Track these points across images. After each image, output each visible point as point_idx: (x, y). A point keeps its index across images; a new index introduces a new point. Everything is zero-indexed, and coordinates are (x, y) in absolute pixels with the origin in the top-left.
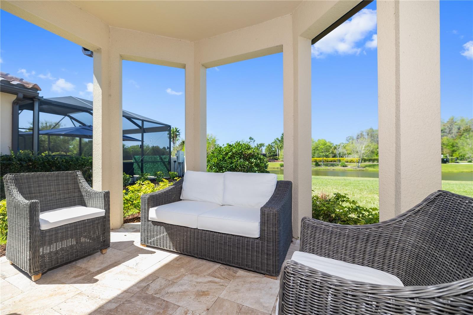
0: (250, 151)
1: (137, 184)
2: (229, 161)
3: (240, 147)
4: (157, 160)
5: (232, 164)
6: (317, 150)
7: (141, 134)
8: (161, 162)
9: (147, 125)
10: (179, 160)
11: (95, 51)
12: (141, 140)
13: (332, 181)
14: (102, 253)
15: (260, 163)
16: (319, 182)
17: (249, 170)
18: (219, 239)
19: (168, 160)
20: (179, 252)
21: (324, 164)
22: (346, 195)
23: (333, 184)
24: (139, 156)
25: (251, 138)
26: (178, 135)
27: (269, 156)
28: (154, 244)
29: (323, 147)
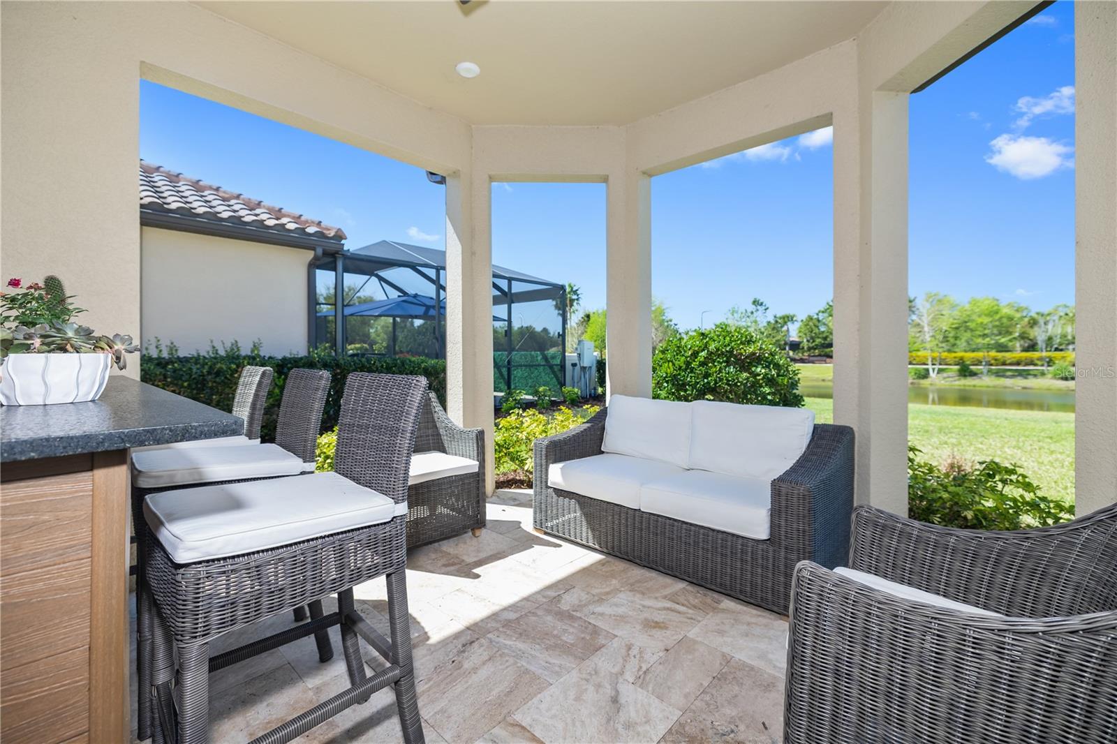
0: (753, 347)
1: (512, 415)
2: (700, 370)
3: (728, 338)
4: (537, 360)
5: (707, 379)
6: (965, 331)
7: (506, 306)
8: (544, 365)
9: (517, 287)
10: (583, 363)
11: (449, 175)
12: (507, 319)
13: (1006, 423)
14: (474, 534)
15: (778, 375)
16: (961, 425)
18: (683, 535)
19: (559, 363)
20: (605, 550)
21: (989, 371)
22: (1014, 466)
23: (1008, 432)
24: (500, 353)
25: (756, 303)
26: (576, 301)
27: (810, 349)
28: (558, 532)
29: (986, 320)
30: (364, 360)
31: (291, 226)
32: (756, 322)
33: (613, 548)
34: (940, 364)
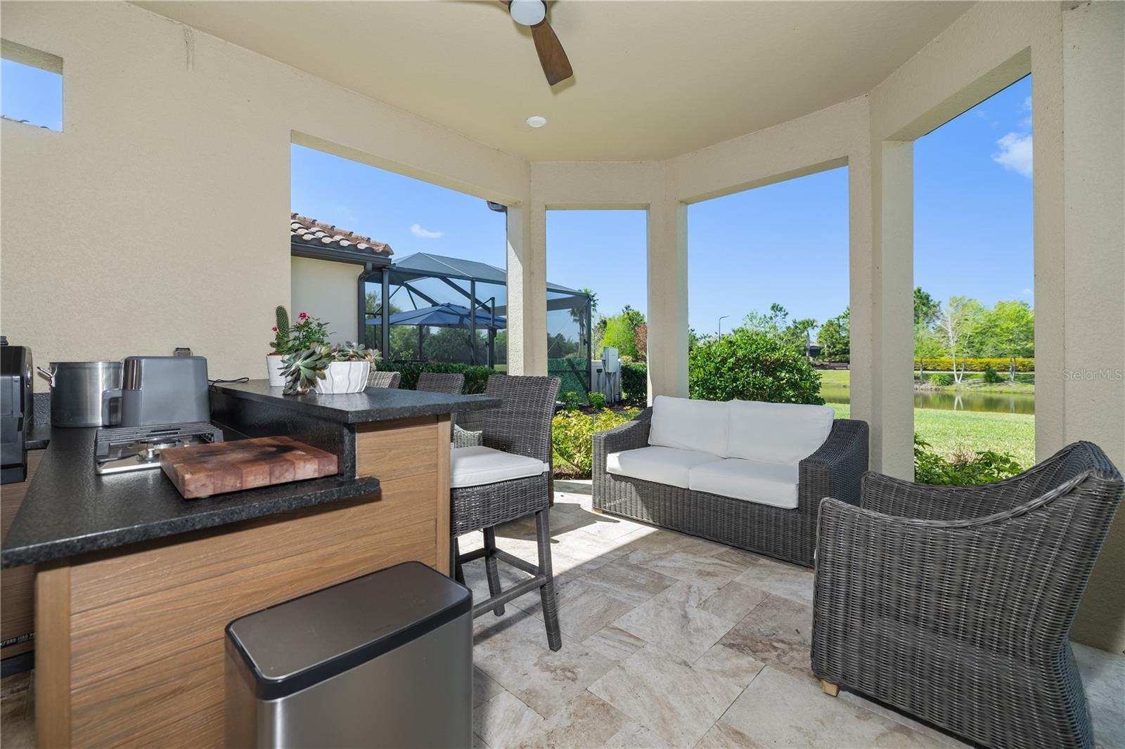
0: (777, 354)
1: (559, 415)
2: (729, 375)
3: (754, 346)
4: (563, 366)
5: (736, 383)
6: (991, 336)
8: (570, 371)
10: (608, 369)
11: (511, 205)
15: (801, 380)
17: (775, 396)
19: (585, 369)
20: (658, 524)
21: (1016, 377)
22: (1008, 456)
25: (775, 308)
26: (592, 307)
27: (830, 355)
28: (615, 511)
29: (1012, 325)
30: (412, 366)
31: (345, 243)
32: (775, 328)
33: (665, 521)
34: (965, 370)
